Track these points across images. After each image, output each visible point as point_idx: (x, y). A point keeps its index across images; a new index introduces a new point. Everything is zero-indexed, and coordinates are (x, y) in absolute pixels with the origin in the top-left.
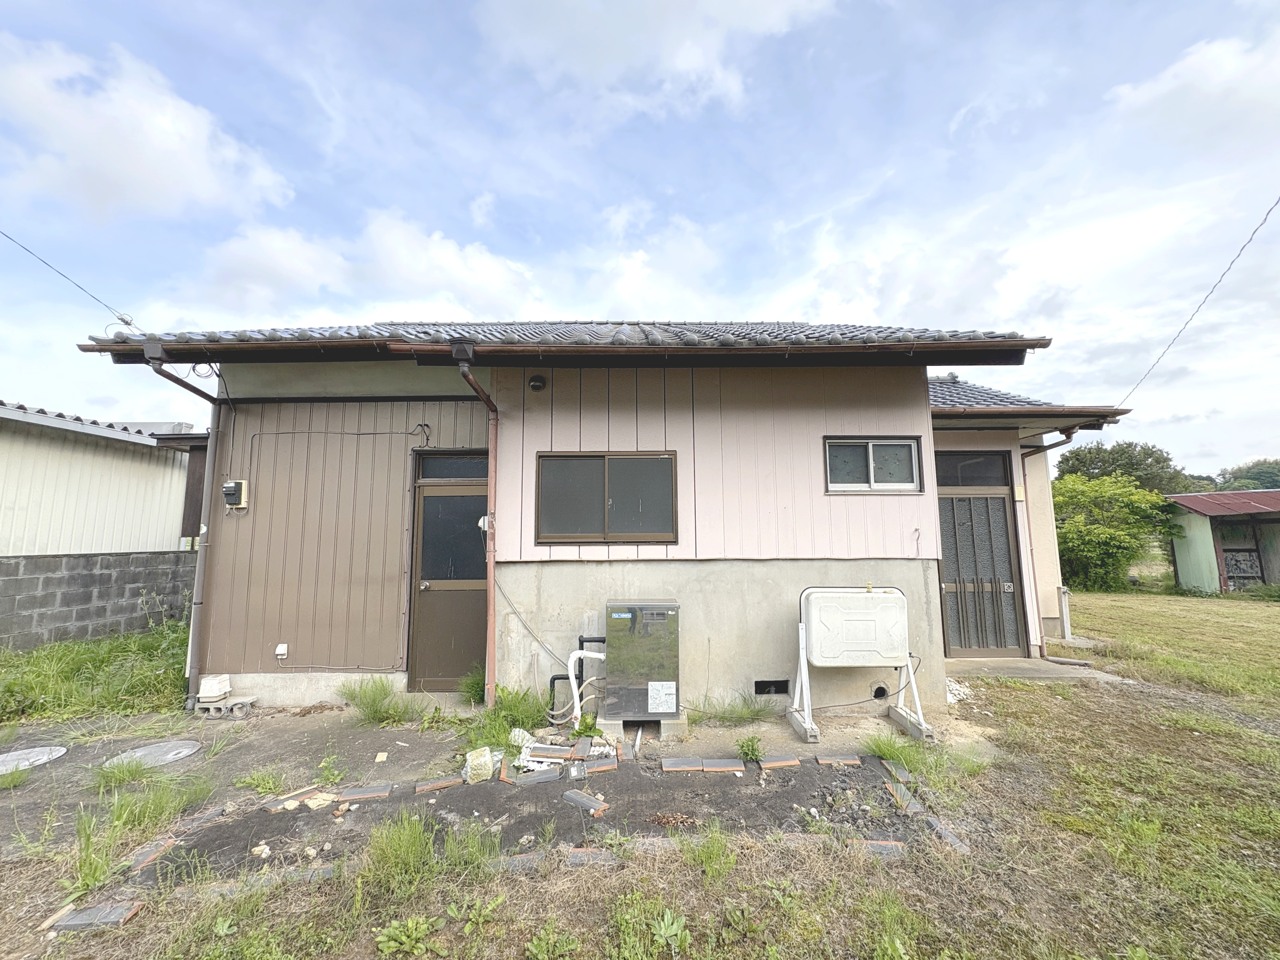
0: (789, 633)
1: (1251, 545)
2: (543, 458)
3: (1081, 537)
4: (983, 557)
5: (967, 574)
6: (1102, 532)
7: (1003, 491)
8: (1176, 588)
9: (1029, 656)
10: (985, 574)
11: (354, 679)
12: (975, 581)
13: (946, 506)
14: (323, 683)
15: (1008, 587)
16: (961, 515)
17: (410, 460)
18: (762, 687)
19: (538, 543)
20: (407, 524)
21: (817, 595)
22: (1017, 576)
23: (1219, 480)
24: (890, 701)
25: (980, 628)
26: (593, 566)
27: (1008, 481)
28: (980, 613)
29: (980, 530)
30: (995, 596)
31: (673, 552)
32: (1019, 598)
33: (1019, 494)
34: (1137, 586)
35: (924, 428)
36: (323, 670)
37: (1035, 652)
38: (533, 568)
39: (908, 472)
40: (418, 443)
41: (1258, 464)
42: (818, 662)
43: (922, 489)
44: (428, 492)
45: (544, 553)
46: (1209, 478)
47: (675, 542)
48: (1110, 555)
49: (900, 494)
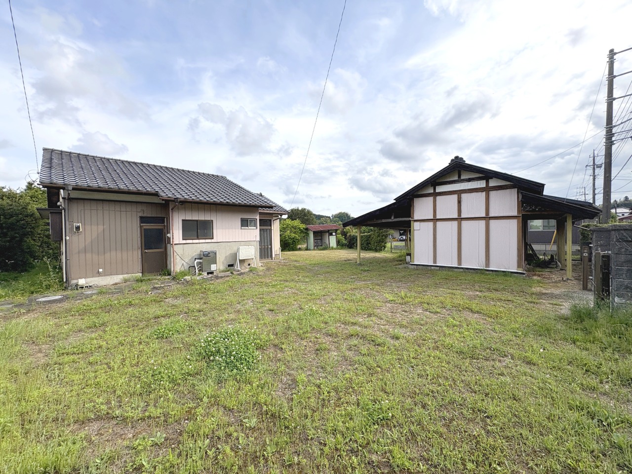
0: (235, 255)
1: (320, 238)
2: (183, 220)
3: (289, 237)
4: (266, 241)
5: (263, 244)
6: (293, 235)
7: (270, 227)
8: (307, 249)
9: (272, 259)
10: (266, 244)
11: (126, 276)
12: (264, 246)
13: (260, 230)
14: (115, 278)
15: (270, 247)
16: (262, 232)
17: (138, 219)
18: (229, 266)
19: (183, 240)
20: (139, 235)
21: (241, 247)
22: (271, 245)
23: (331, 218)
24: (251, 266)
25: (265, 255)
26: (196, 244)
27: (271, 226)
28: (264, 251)
29: (265, 235)
30: (267, 248)
31: (213, 241)
32: (271, 248)
33: (272, 229)
34: (300, 249)
35: (258, 217)
36: (114, 275)
37: (273, 259)
38: (182, 245)
39: (255, 225)
40: (141, 214)
41: (340, 213)
42: (241, 259)
43: (257, 228)
44: (145, 227)
45: (185, 242)
46: (329, 217)
47: (213, 239)
48: (294, 241)
49: (253, 229)
